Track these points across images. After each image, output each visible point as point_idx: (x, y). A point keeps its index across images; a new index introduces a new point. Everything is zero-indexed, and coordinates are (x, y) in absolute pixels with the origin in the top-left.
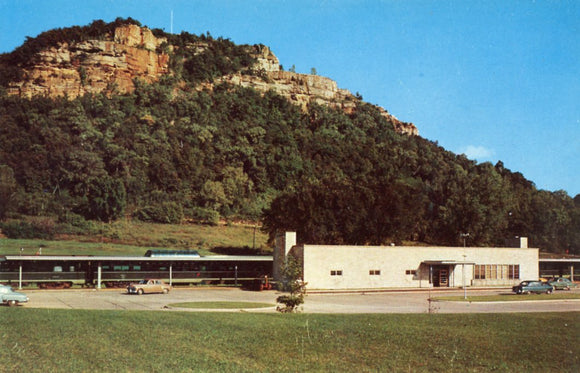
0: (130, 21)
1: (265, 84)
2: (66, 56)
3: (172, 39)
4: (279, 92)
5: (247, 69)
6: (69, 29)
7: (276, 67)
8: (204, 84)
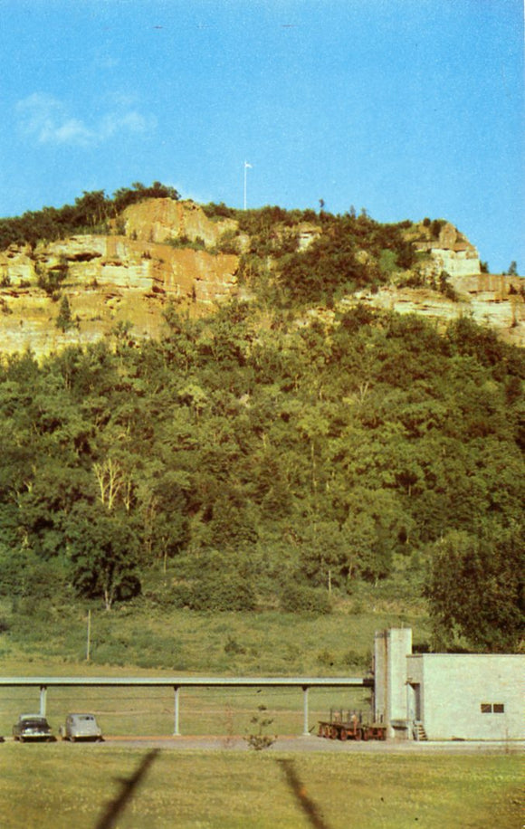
0: (159, 192)
1: (448, 305)
2: (28, 273)
3: (248, 222)
4: (479, 320)
5: (409, 274)
6: (38, 215)
7: (472, 268)
8: (313, 313)
